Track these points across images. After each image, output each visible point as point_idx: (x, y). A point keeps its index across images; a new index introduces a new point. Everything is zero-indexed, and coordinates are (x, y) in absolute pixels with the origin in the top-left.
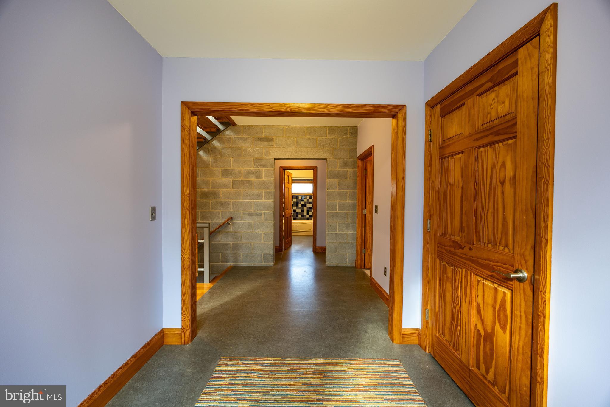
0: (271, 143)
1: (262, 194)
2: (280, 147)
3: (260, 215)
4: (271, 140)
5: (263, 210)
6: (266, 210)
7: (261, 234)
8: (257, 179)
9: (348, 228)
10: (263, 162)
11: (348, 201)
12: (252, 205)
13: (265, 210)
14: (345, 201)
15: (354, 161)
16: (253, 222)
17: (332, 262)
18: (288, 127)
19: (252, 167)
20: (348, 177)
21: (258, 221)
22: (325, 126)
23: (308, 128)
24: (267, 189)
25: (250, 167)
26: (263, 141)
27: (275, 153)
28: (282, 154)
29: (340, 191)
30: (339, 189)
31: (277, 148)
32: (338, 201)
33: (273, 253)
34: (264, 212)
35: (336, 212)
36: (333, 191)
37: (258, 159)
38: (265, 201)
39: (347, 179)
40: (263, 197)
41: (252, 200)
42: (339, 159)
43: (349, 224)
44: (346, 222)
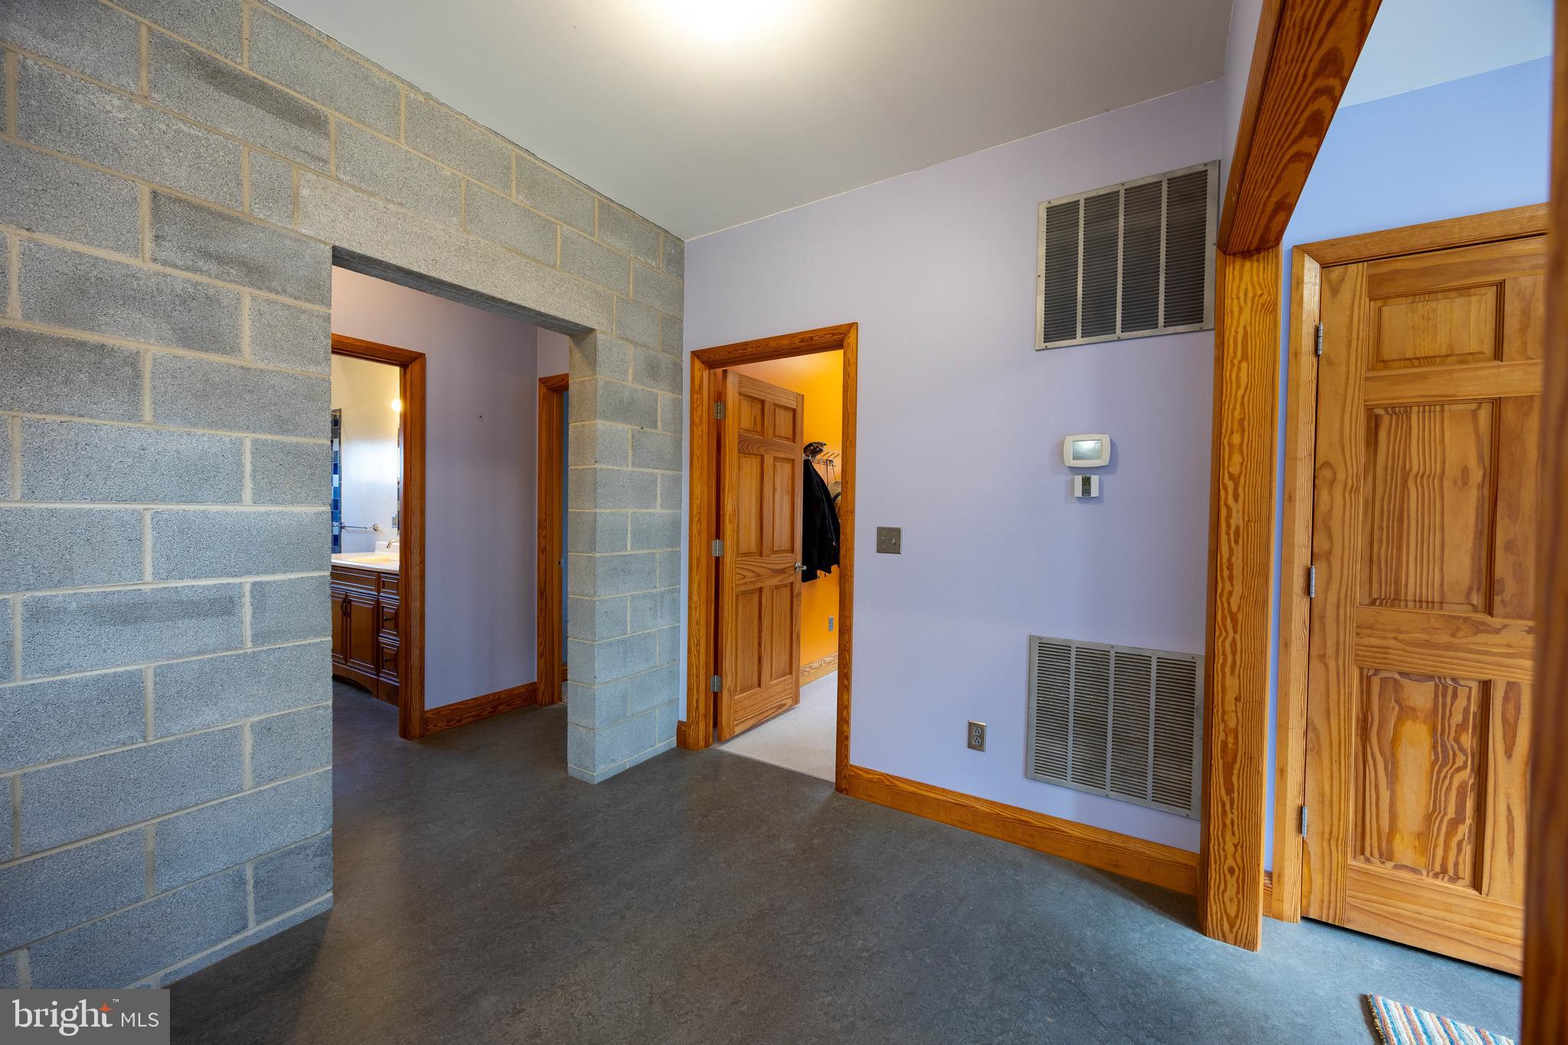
0: (309, 139)
1: (240, 464)
2: (372, 194)
3: (223, 606)
4: (314, 122)
5: (248, 573)
6: (274, 572)
7: (232, 737)
8: (190, 355)
9: (659, 614)
10: (239, 245)
11: (659, 511)
12: (136, 542)
13: (265, 572)
14: (649, 511)
15: (674, 364)
16: (148, 669)
17: (613, 761)
18: (421, 98)
19: (136, 251)
20: (659, 418)
21: (199, 653)
22: (589, 188)
23: (523, 159)
24: (282, 432)
25: (117, 249)
26: (243, 96)
27: (341, 217)
28: (388, 238)
29: (638, 470)
30: (633, 464)
31: (353, 187)
32: (631, 511)
33: (330, 832)
34: (254, 584)
35: (626, 556)
36: (616, 468)
37: (199, 209)
38: (263, 509)
39: (656, 427)
40: (248, 483)
41: (134, 500)
42: (636, 344)
43: (662, 595)
44: (654, 591)
